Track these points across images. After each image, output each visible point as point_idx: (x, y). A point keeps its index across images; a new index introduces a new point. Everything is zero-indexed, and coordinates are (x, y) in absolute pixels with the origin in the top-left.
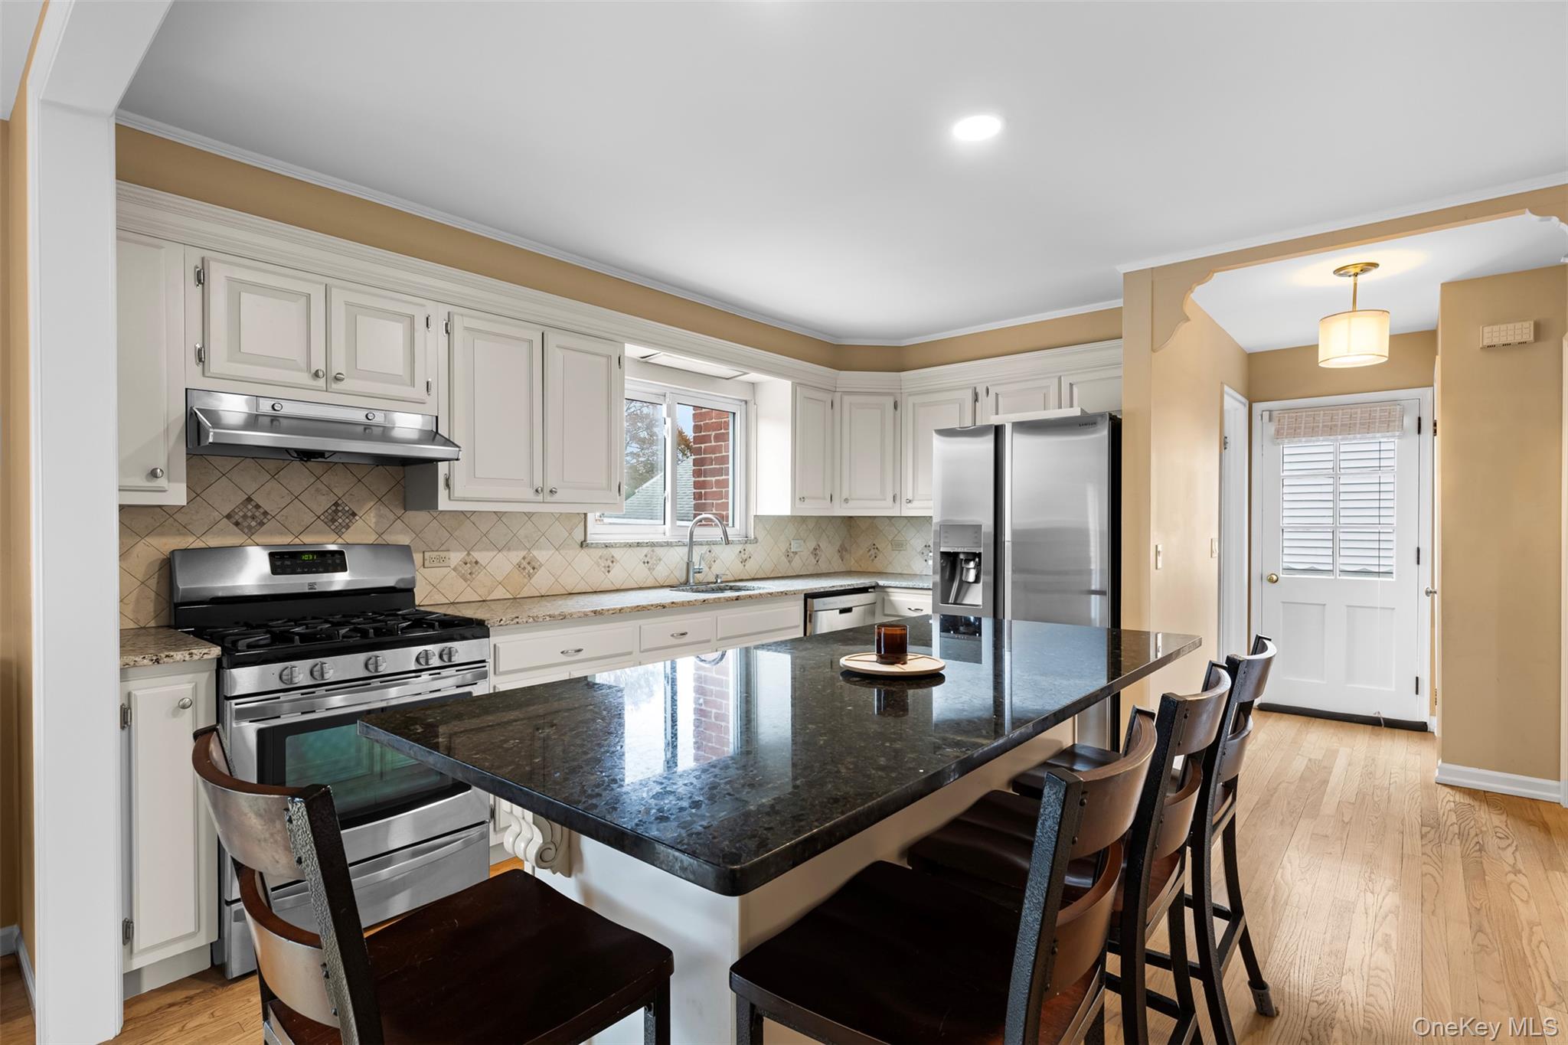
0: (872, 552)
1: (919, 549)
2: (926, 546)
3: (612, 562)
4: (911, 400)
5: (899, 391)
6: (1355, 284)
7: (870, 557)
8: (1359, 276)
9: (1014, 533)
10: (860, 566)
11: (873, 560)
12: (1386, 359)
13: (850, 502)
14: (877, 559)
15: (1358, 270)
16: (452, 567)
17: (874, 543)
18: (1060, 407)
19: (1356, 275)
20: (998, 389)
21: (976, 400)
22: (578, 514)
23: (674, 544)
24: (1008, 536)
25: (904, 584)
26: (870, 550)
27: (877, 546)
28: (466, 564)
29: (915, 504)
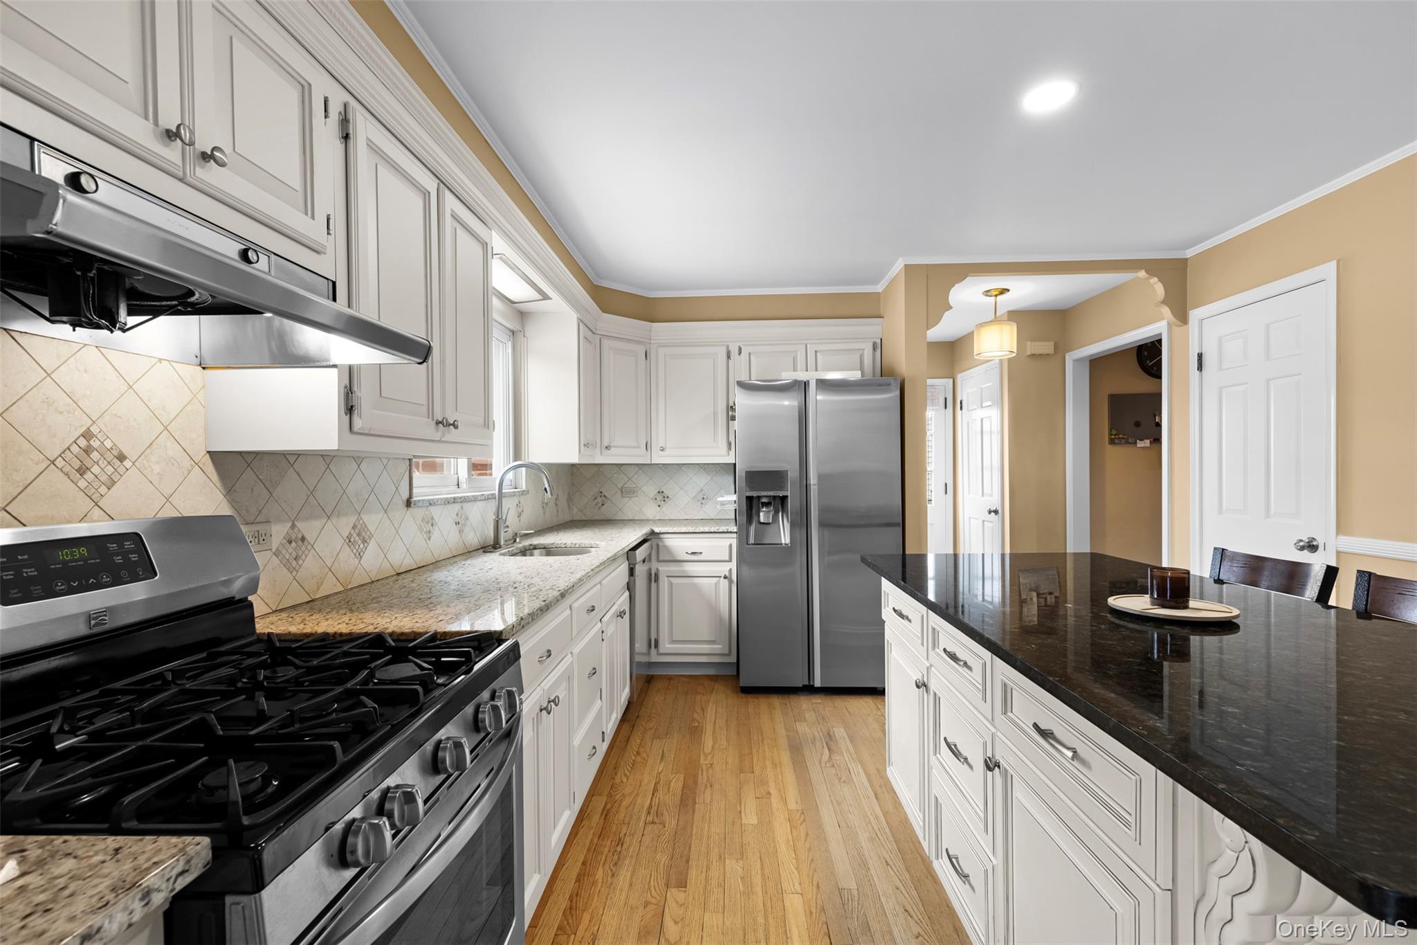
0: (599, 500)
1: (652, 495)
2: (659, 492)
3: (432, 525)
4: (662, 351)
5: (649, 341)
6: (996, 302)
7: (596, 504)
8: (998, 297)
9: (821, 478)
10: (585, 515)
11: (600, 508)
12: (1015, 355)
13: (612, 449)
14: (604, 506)
15: (997, 293)
16: (273, 551)
17: (601, 490)
18: (795, 370)
19: (996, 296)
20: (750, 349)
21: (729, 357)
22: (404, 459)
23: (480, 498)
24: (813, 480)
25: (684, 529)
26: (596, 498)
27: (605, 493)
28: (290, 542)
29: (667, 452)
